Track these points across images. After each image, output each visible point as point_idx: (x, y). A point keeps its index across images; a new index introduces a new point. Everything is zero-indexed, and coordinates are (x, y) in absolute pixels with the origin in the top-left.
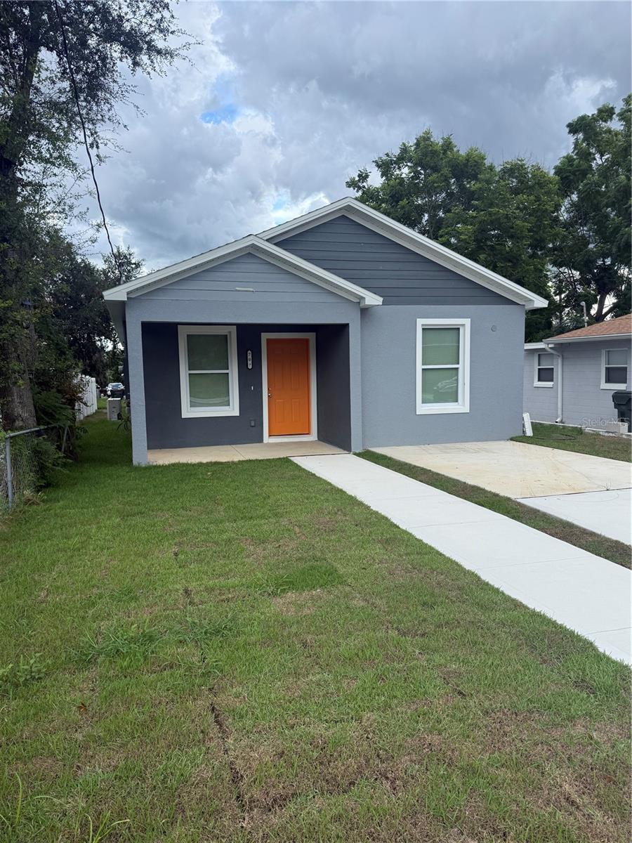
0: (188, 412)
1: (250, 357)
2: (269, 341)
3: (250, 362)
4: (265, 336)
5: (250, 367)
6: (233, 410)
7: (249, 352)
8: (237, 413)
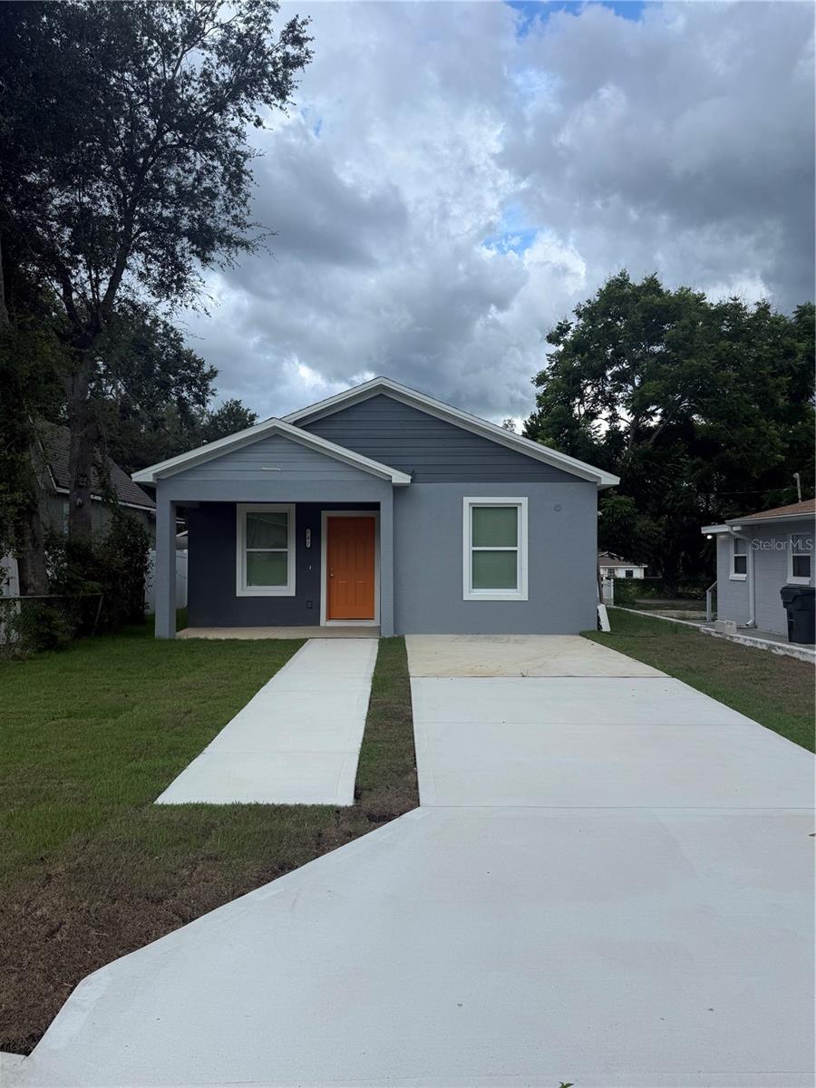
0: (243, 590)
1: (308, 535)
2: (330, 519)
3: (308, 541)
4: (325, 514)
5: (309, 546)
6: (289, 590)
7: (308, 530)
8: (292, 593)
